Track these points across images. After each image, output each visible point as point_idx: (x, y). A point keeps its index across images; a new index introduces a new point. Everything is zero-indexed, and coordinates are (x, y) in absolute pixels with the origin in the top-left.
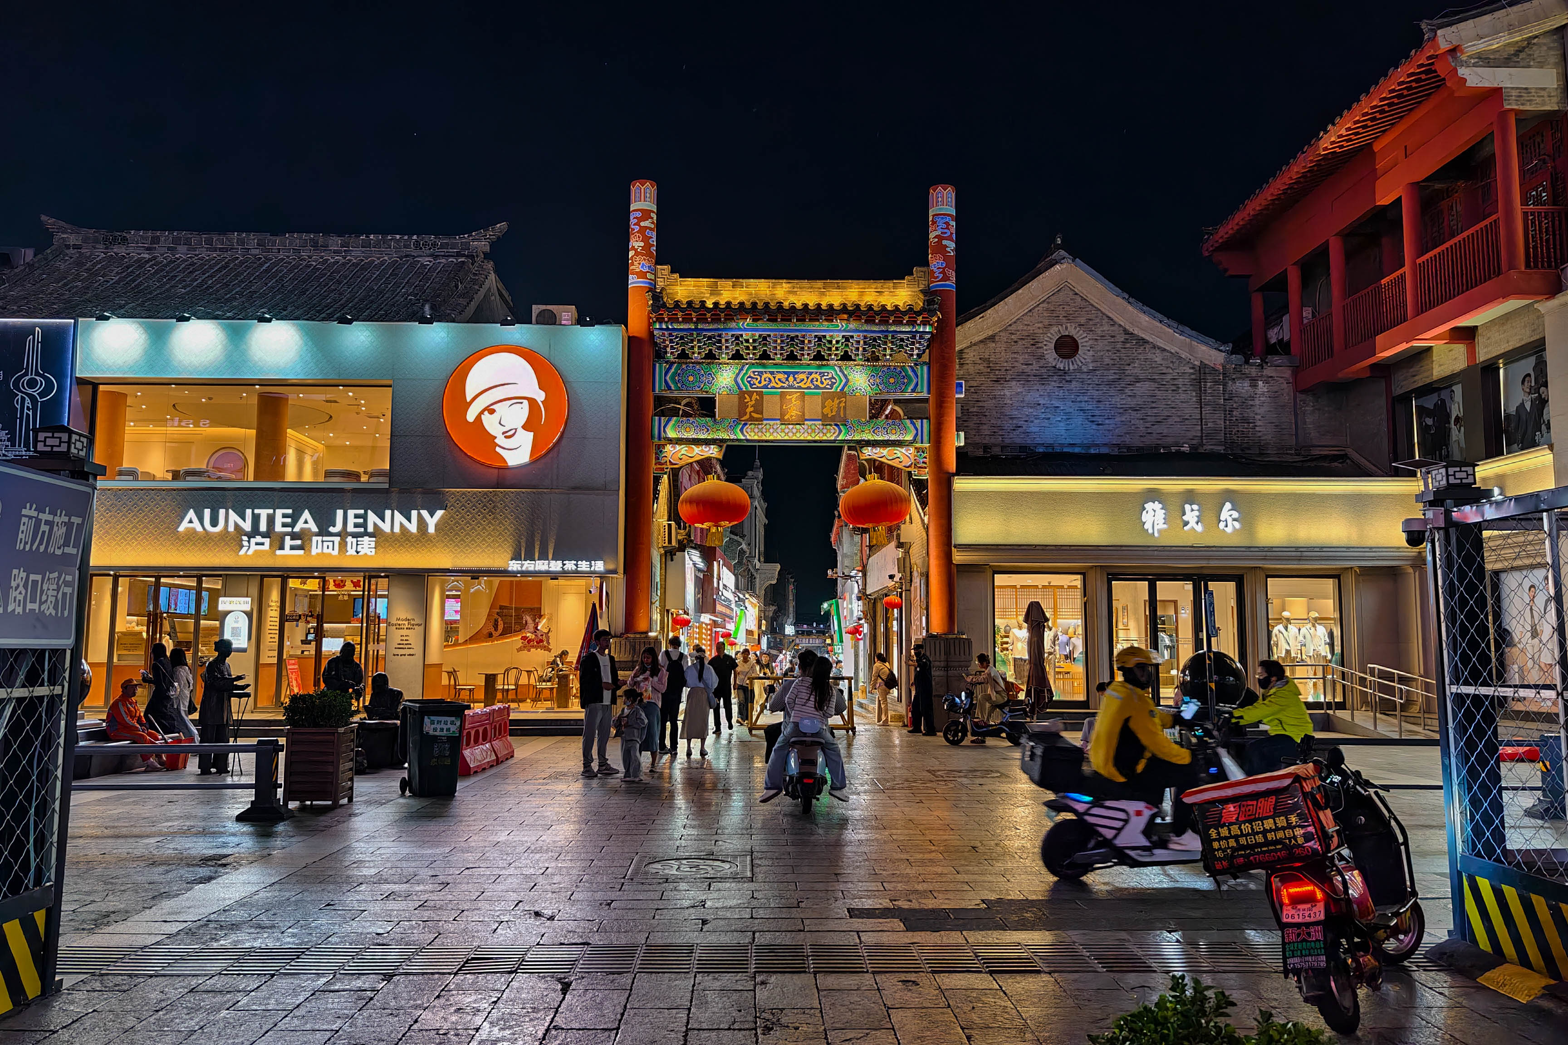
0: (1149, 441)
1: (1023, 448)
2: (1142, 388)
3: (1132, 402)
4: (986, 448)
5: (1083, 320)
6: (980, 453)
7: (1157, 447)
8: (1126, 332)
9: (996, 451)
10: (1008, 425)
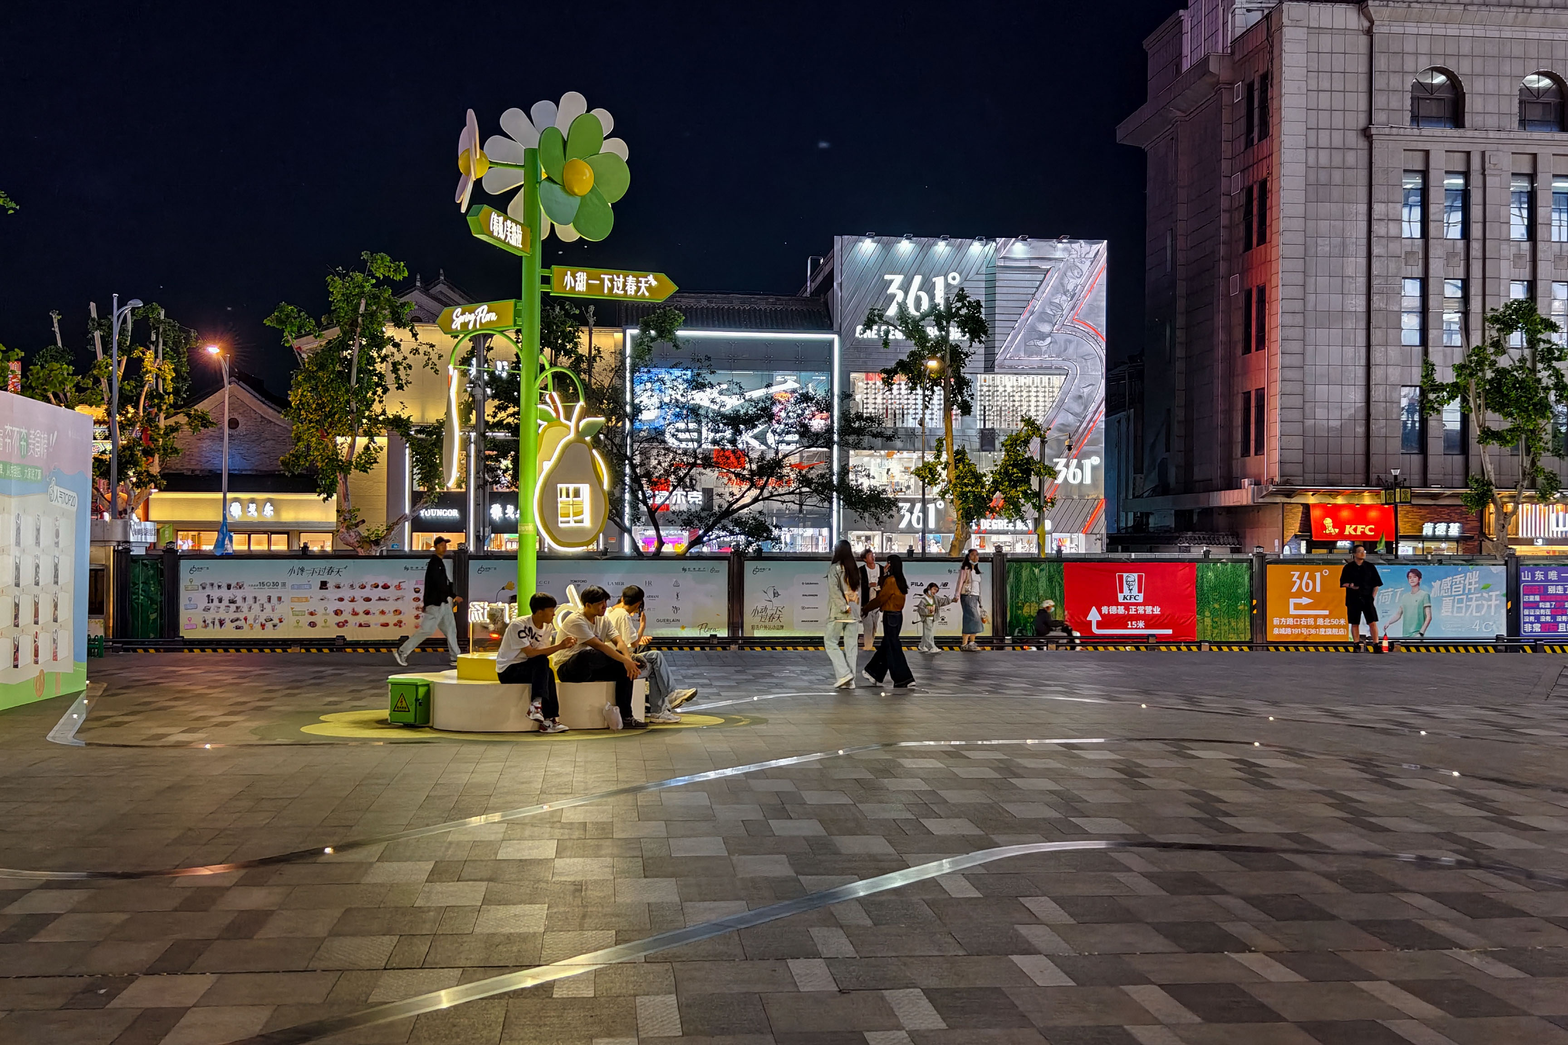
0: (271, 468)
1: (210, 471)
2: (269, 443)
3: (264, 450)
4: (193, 471)
5: (241, 411)
6: (190, 473)
7: (275, 471)
8: (262, 417)
9: (198, 472)
10: (204, 460)
